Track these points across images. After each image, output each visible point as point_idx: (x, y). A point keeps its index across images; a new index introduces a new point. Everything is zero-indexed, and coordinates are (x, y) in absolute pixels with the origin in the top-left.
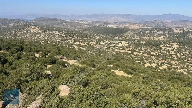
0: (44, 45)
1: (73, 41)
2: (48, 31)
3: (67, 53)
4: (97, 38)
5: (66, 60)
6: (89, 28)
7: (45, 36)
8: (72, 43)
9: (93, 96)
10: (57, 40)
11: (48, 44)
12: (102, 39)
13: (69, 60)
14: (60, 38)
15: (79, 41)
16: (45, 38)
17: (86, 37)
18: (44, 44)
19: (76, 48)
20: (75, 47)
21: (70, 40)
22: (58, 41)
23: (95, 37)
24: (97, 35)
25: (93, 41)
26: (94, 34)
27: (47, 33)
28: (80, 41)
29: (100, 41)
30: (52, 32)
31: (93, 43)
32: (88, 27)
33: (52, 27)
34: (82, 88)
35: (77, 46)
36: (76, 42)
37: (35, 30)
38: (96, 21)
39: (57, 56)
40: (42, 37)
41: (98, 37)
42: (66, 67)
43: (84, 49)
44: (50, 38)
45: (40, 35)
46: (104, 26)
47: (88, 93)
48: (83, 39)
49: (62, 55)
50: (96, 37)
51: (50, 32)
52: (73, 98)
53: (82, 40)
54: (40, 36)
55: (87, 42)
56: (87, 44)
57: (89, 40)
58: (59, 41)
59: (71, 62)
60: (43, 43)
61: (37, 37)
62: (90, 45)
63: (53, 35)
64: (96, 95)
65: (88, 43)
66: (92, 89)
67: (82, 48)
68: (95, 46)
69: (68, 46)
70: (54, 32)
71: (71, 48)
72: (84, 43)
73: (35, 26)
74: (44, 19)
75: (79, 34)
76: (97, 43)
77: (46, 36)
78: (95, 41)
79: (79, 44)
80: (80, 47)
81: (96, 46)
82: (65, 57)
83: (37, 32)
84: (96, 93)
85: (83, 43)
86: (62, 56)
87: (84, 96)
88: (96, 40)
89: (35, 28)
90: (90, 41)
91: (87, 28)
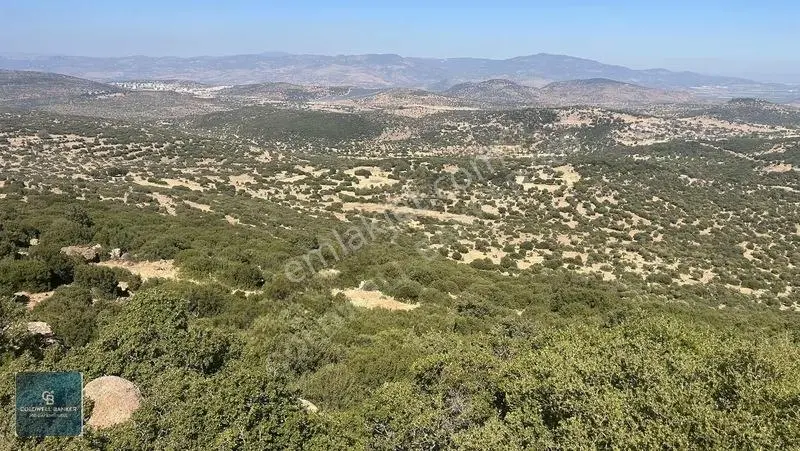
0: (5, 200)
1: (151, 174)
2: (24, 133)
3: (122, 233)
4: (263, 157)
5: (124, 265)
6: (221, 113)
7: (6, 158)
8: (145, 183)
9: (248, 409)
10: (70, 173)
11: (23, 193)
12: (283, 159)
13: (137, 261)
14: (84, 162)
15: (179, 172)
16: (8, 165)
17: (211, 153)
19: (168, 206)
20: (163, 201)
21: (134, 171)
22: (75, 177)
23: (252, 153)
24: (261, 145)
25: (246, 172)
26: (245, 142)
27: (17, 142)
28: (185, 176)
29: (273, 168)
30: (44, 137)
31: (245, 178)
32: (218, 109)
33: (44, 115)
34: (195, 381)
35: (170, 196)
36: (163, 180)
38: (254, 86)
39: (77, 249)
41: (267, 154)
42: (125, 294)
43: (205, 208)
44: (34, 168)
46: (291, 106)
47: (224, 399)
49: (101, 244)
50: (257, 154)
51: (35, 139)
52: (155, 429)
53: (190, 171)
55: (217, 178)
56: (218, 184)
57: (223, 166)
58: (84, 177)
59: (146, 271)
62: (233, 187)
63: (48, 153)
64: (262, 400)
65: (223, 181)
66: (243, 377)
67: (193, 205)
68: (254, 194)
69: (125, 200)
70: (55, 138)
71: (141, 205)
72: (204, 183)
75: (178, 142)
76: (265, 181)
78: (255, 172)
79: (181, 188)
80: (187, 202)
81: (262, 194)
82: (117, 251)
84: (257, 393)
85: (198, 182)
86: (99, 246)
87: (205, 413)
88: (260, 167)
90: (230, 170)
91: (213, 114)
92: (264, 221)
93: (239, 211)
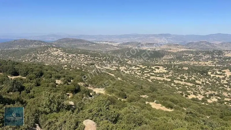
1: (100, 65)
2: (72, 53)
4: (129, 62)
5: (91, 89)
6: (119, 50)
7: (68, 59)
10: (81, 64)
11: (71, 68)
12: (134, 63)
13: (95, 88)
14: (85, 61)
16: (68, 61)
18: (66, 69)
21: (96, 64)
22: (82, 65)
23: (126, 61)
25: (124, 66)
27: (70, 56)
29: (131, 66)
30: (77, 55)
31: (124, 68)
33: (77, 49)
34: (111, 125)
37: (57, 52)
38: (128, 43)
39: (81, 83)
41: (130, 61)
42: (91, 96)
43: (113, 75)
44: (73, 62)
45: (63, 59)
51: (74, 55)
54: (62, 60)
56: (116, 69)
58: (84, 65)
59: (97, 91)
60: (65, 67)
61: (59, 60)
62: (120, 70)
63: (77, 59)
65: (118, 68)
66: (124, 126)
67: (110, 74)
68: (126, 72)
70: (79, 55)
74: (67, 40)
75: (107, 57)
76: (129, 69)
78: (126, 66)
81: (128, 72)
83: (59, 54)
88: (128, 65)
89: (57, 51)
90: (120, 65)
91: (117, 50)
92: (128, 80)
93: (121, 76)
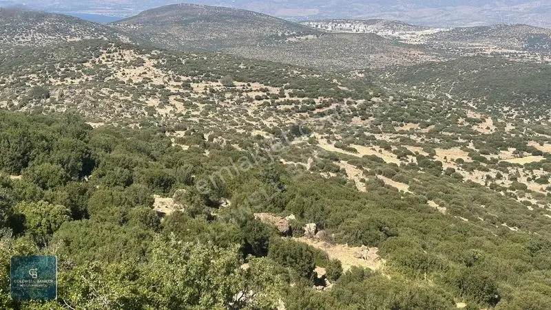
0: (188, 152)
1: (339, 137)
2: (208, 78)
3: (319, 204)
4: (483, 125)
5: (318, 245)
6: (431, 64)
7: (187, 105)
8: (331, 148)
10: (249, 128)
11: (206, 146)
12: (512, 131)
13: (334, 242)
14: (265, 117)
15: (373, 138)
16: (188, 115)
17: (414, 117)
18: (185, 148)
19: (357, 180)
20: (352, 172)
21: (321, 132)
22: (255, 133)
23: (468, 120)
24: (481, 109)
25: (459, 144)
26: (460, 105)
27: (199, 88)
28: (379, 143)
29: (497, 143)
30: (229, 86)
31: (456, 153)
32: (429, 58)
33: (230, 58)
35: (360, 167)
36: (352, 146)
37: (140, 70)
38: (480, 28)
39: (271, 217)
40: (171, 108)
41: (489, 122)
42: (321, 282)
43: (403, 187)
44: (213, 119)
45: (165, 102)
46: (528, 57)
48: (397, 129)
49: (295, 214)
50: (475, 122)
51: (217, 85)
53: (386, 137)
54: (161, 106)
55: (420, 150)
56: (420, 158)
57: (429, 135)
58: (263, 133)
59: (348, 257)
60: (182, 141)
61: (147, 109)
62: (440, 163)
63: (229, 104)
65: (426, 154)
67: (388, 181)
68: (467, 176)
69: (308, 166)
70: (238, 85)
71: (326, 176)
72: (402, 155)
73: (138, 50)
74: (187, 15)
75: (374, 99)
76: (484, 160)
77: (195, 107)
78: (471, 146)
79: (374, 158)
80: (381, 177)
81: (478, 177)
82: (311, 226)
83: (148, 80)
85: (395, 152)
86: (292, 217)
88: (478, 139)
89: (140, 63)
90: (437, 140)
91: (421, 65)
92: (481, 215)
93: (447, 197)
